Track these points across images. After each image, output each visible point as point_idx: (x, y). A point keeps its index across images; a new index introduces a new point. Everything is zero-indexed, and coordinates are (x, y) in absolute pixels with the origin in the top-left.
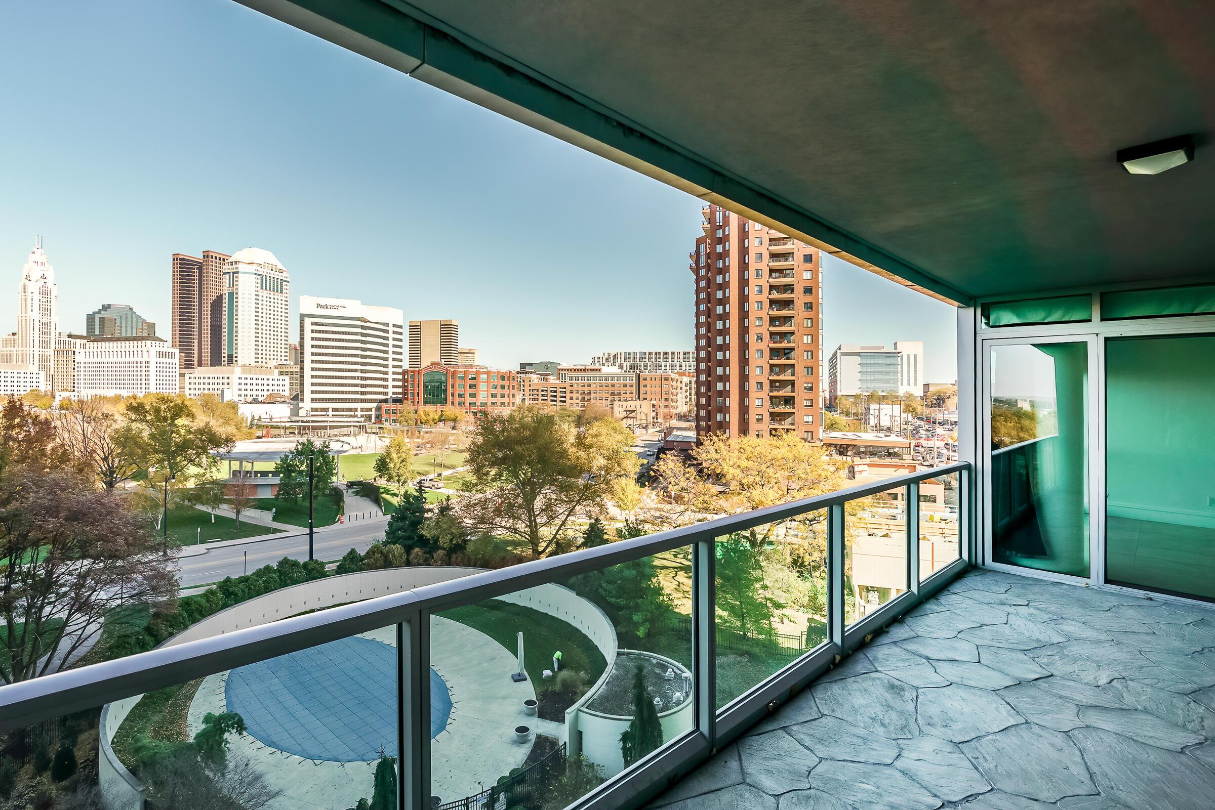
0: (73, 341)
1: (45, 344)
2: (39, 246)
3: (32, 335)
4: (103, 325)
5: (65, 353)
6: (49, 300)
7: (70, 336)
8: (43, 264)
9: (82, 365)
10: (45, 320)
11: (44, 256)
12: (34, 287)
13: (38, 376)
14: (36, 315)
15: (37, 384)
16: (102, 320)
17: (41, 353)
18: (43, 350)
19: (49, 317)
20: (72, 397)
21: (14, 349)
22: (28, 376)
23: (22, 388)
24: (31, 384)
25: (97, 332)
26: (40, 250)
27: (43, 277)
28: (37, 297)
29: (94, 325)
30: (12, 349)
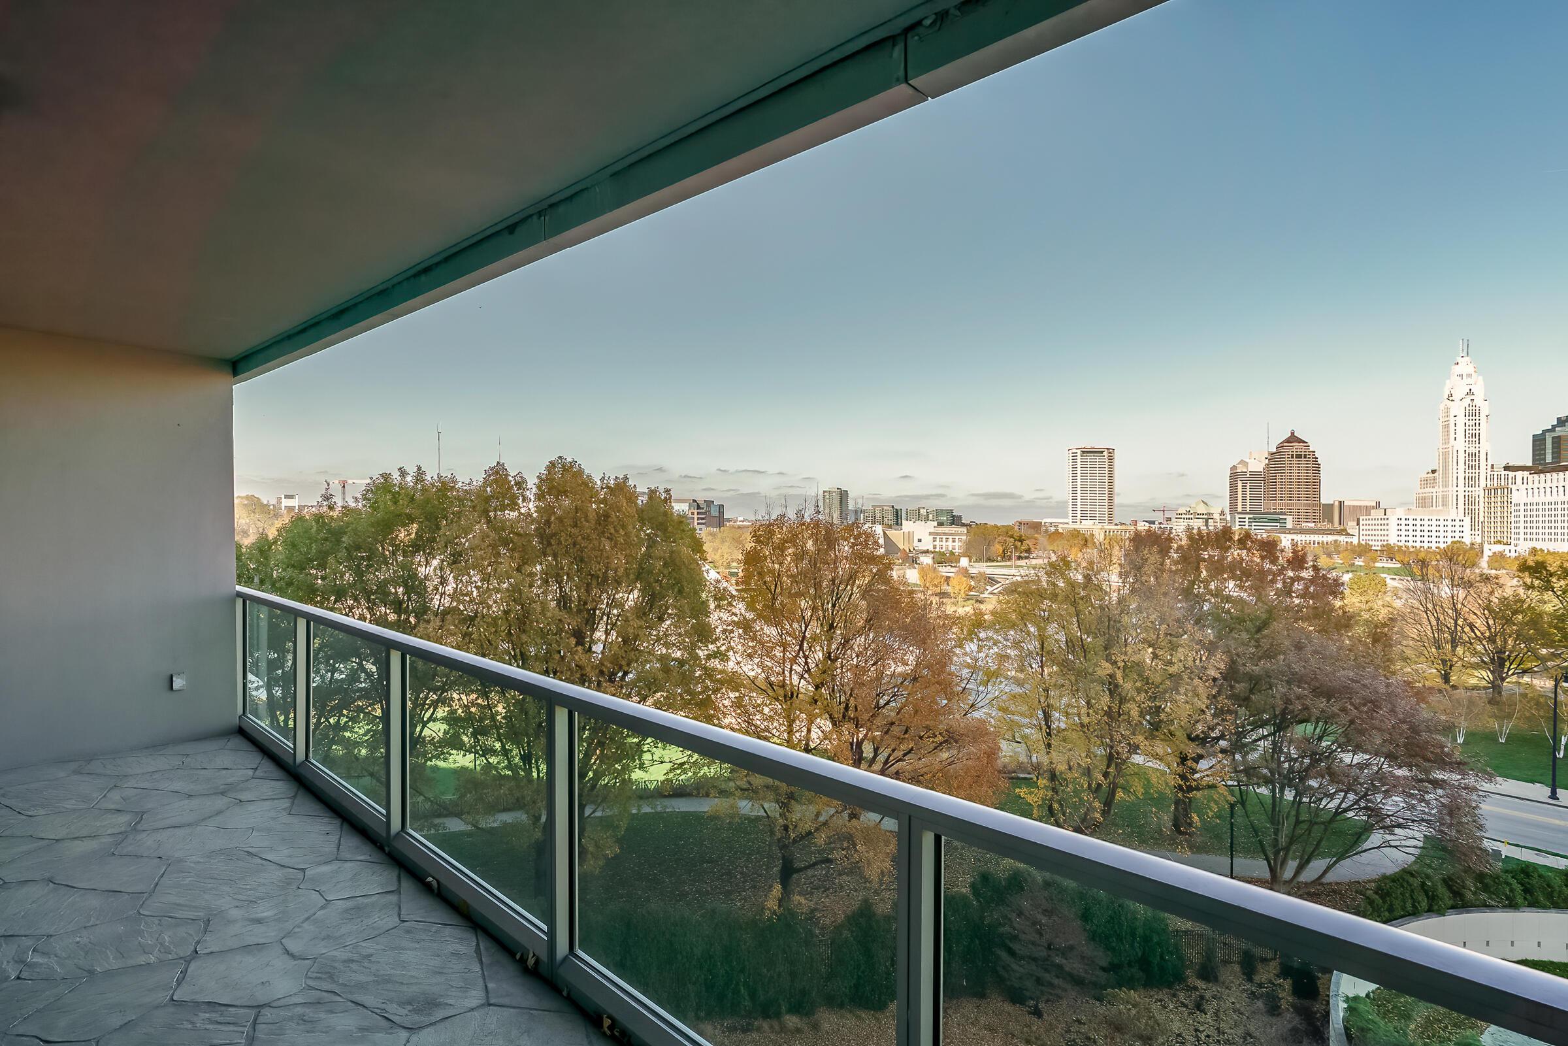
0: (1511, 474)
1: (1471, 481)
2: (1465, 354)
3: (1455, 471)
4: (1559, 448)
5: (1498, 491)
6: (1477, 422)
7: (1507, 468)
8: (1469, 376)
9: (1522, 508)
10: (1472, 450)
11: (1471, 366)
12: (1458, 408)
13: (1461, 523)
14: (1460, 445)
15: (1461, 534)
16: (1557, 441)
17: (1467, 494)
18: (1470, 489)
19: (1477, 445)
20: (1507, 552)
21: (1434, 490)
22: (1449, 523)
23: (1442, 539)
24: (1453, 534)
25: (1549, 459)
26: (1466, 359)
27: (1470, 393)
28: (1461, 420)
29: (1545, 449)
30: (1431, 490)
